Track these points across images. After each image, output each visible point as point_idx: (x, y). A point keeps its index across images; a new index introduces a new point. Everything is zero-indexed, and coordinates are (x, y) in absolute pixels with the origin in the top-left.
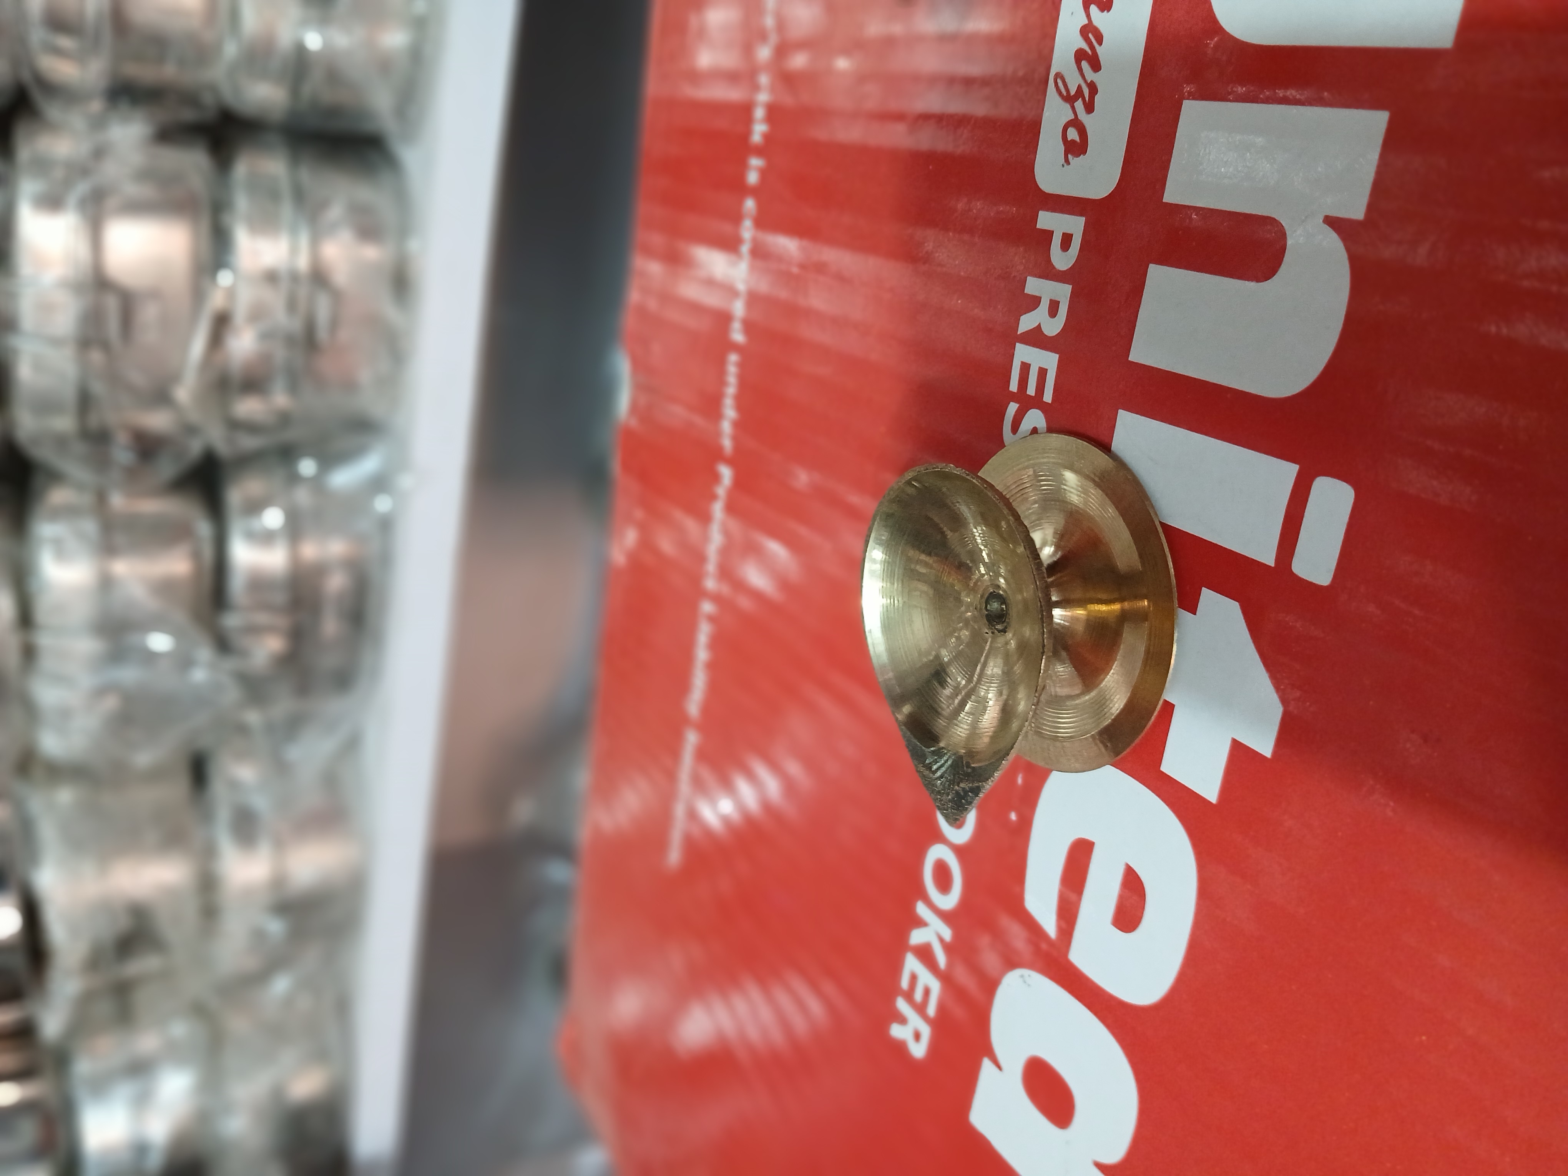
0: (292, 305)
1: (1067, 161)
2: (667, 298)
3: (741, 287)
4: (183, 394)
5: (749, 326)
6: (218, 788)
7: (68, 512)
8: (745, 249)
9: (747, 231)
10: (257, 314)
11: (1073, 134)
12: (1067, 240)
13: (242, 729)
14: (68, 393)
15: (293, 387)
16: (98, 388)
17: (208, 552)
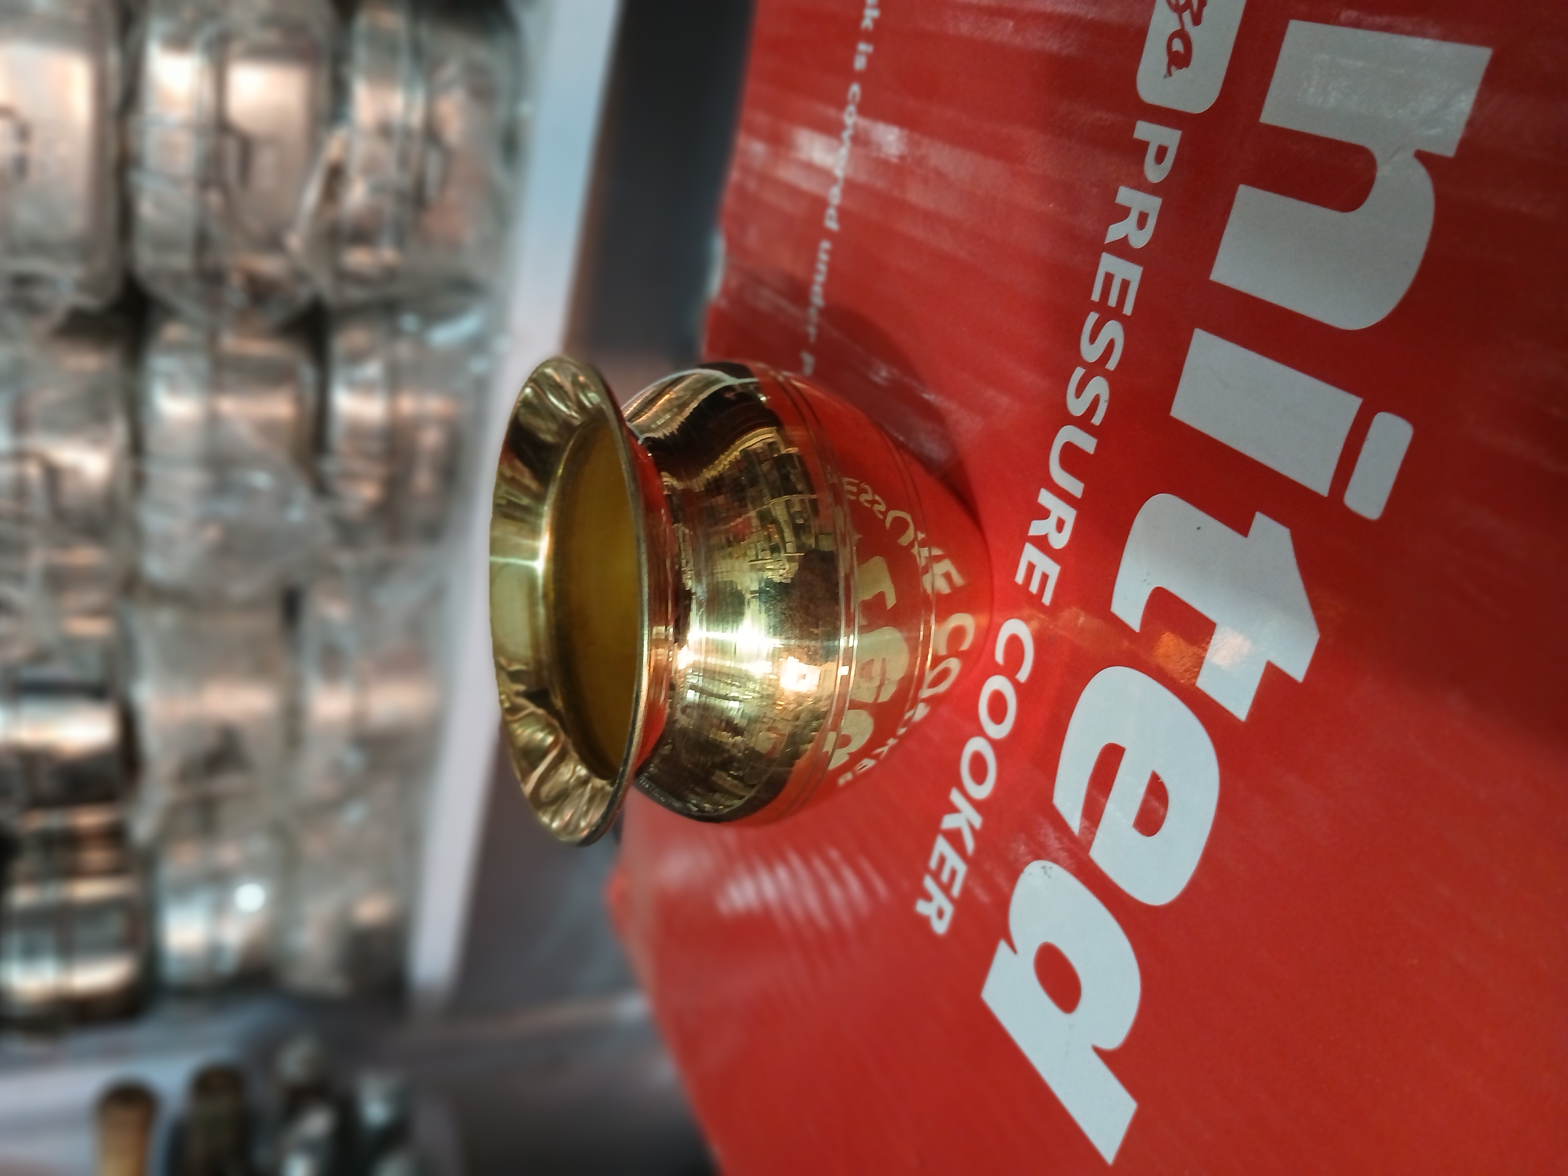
0: (403, 161)
1: (1169, 73)
2: (766, 179)
3: (839, 173)
4: (295, 241)
5: (843, 214)
6: (309, 627)
7: (180, 348)
8: (846, 134)
9: (850, 118)
10: (371, 168)
11: (1178, 46)
12: (1162, 152)
13: (333, 571)
14: (187, 232)
15: (400, 242)
16: (215, 229)
17: (310, 397)
